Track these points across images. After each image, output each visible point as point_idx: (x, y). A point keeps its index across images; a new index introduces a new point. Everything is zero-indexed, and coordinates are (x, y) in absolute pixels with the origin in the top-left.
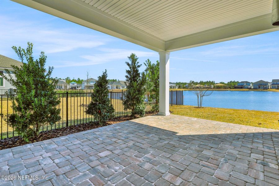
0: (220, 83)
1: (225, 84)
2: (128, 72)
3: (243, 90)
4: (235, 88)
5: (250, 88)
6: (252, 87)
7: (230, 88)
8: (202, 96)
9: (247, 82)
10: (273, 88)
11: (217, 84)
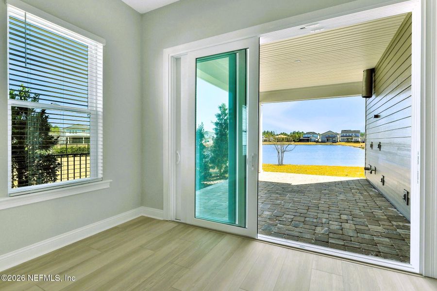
0: (281, 134)
1: (288, 136)
2: (217, 124)
3: (310, 143)
4: (301, 141)
5: (318, 142)
6: (320, 140)
7: (294, 141)
8: (283, 152)
9: (314, 133)
10: (343, 141)
11: (277, 135)
